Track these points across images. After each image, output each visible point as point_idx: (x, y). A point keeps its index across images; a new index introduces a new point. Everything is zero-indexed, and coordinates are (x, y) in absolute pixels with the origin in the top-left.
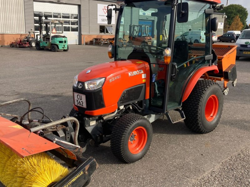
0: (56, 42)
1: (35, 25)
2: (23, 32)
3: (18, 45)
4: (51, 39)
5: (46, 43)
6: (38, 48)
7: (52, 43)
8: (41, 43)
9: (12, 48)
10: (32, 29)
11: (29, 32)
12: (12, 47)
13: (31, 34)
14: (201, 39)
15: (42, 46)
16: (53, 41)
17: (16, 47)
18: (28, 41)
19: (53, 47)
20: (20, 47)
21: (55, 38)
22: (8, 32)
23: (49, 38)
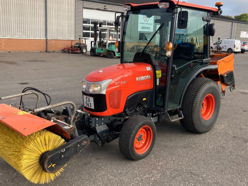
0: (113, 49)
1: (84, 31)
2: (72, 38)
3: (71, 51)
4: (108, 46)
5: (102, 49)
6: (93, 54)
7: (109, 50)
8: (96, 50)
9: (64, 54)
10: (81, 35)
11: (79, 38)
12: (64, 52)
13: (81, 40)
14: (235, 47)
15: (97, 53)
16: (110, 48)
17: (69, 53)
18: (79, 47)
19: (110, 54)
20: (72, 53)
21: (113, 45)
22: (60, 38)
23: (106, 45)
